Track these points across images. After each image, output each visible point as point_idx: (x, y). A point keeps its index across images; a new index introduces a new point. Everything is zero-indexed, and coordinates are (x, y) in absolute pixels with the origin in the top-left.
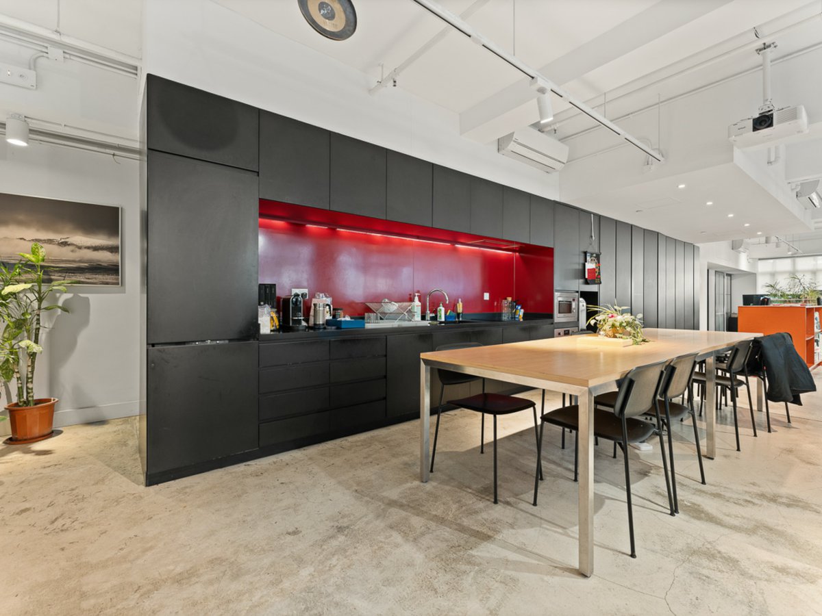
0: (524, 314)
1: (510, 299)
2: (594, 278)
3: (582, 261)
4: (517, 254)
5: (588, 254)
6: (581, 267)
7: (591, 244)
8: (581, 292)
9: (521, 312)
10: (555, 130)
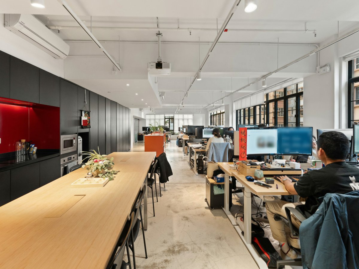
0: (37, 150)
1: (24, 141)
2: (87, 124)
3: (79, 115)
4: (31, 108)
5: (83, 112)
6: (79, 119)
7: (85, 106)
8: (79, 133)
9: (35, 149)
10: (59, 31)
